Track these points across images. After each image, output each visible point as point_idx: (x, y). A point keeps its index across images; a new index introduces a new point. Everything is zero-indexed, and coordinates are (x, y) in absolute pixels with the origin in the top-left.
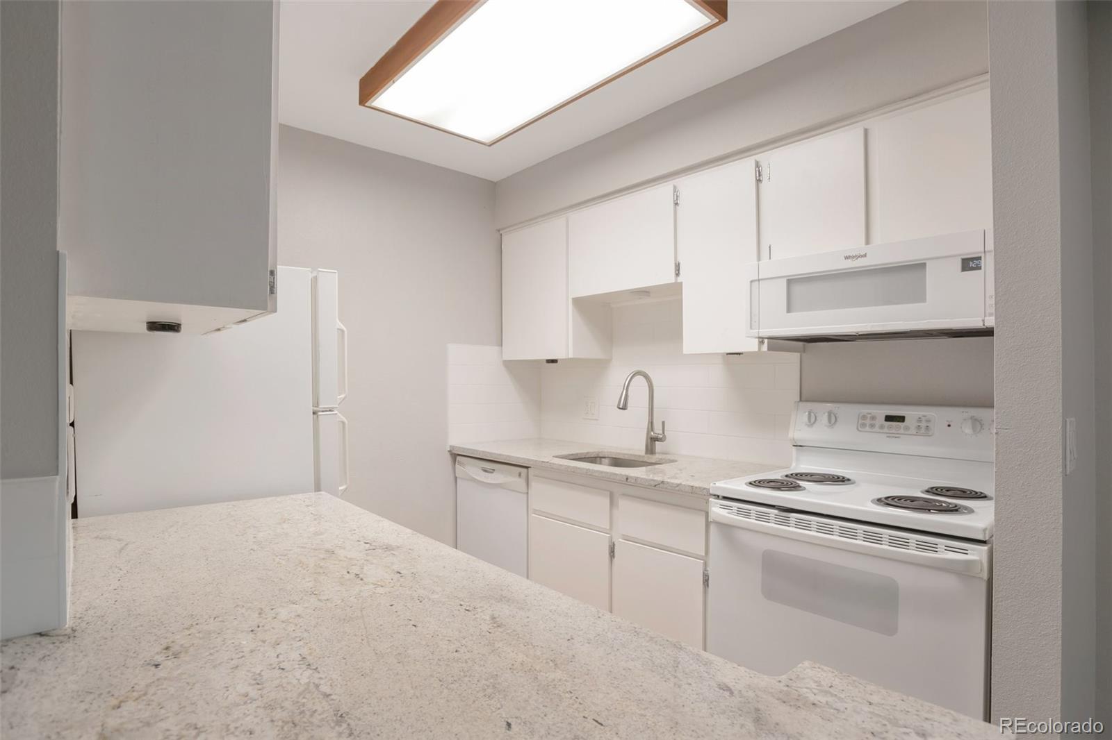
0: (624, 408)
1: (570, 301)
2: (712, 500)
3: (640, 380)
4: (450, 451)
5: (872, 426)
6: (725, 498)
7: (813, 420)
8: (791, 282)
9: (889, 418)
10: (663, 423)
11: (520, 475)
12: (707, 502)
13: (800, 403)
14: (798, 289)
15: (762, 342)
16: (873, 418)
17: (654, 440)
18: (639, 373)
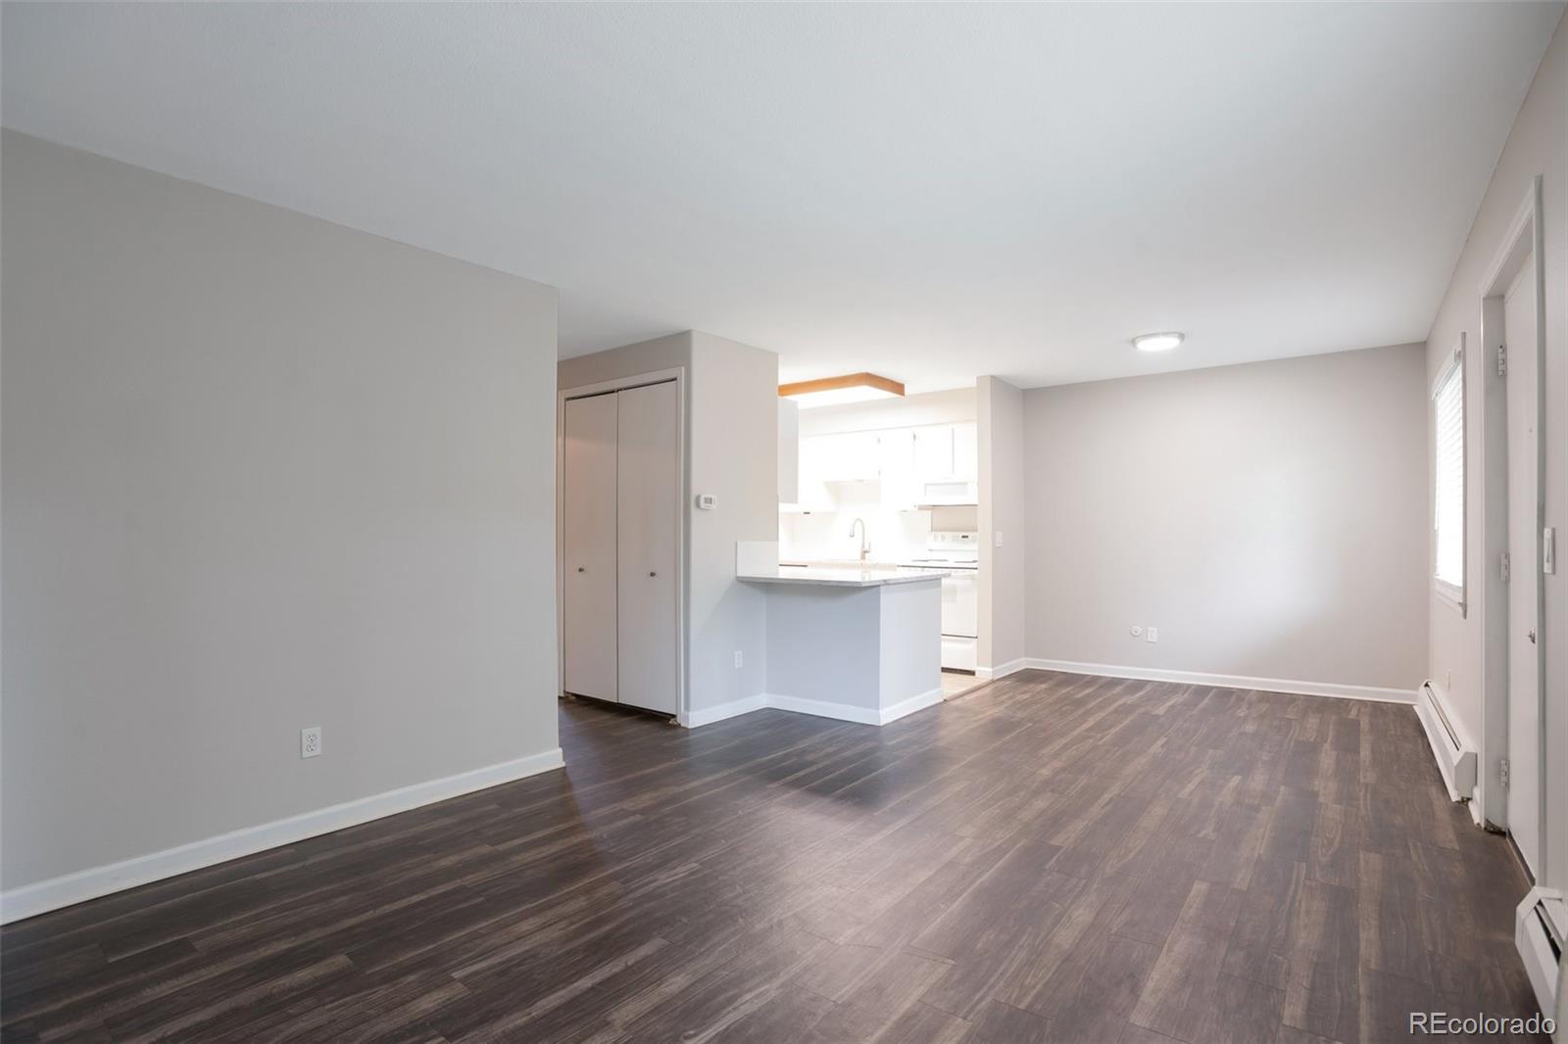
0: (853, 537)
3: (858, 523)
5: (957, 540)
7: (935, 538)
8: (926, 485)
9: (963, 537)
10: (870, 543)
13: (932, 532)
14: (928, 487)
15: (914, 506)
16: (957, 537)
17: (865, 552)
18: (858, 519)
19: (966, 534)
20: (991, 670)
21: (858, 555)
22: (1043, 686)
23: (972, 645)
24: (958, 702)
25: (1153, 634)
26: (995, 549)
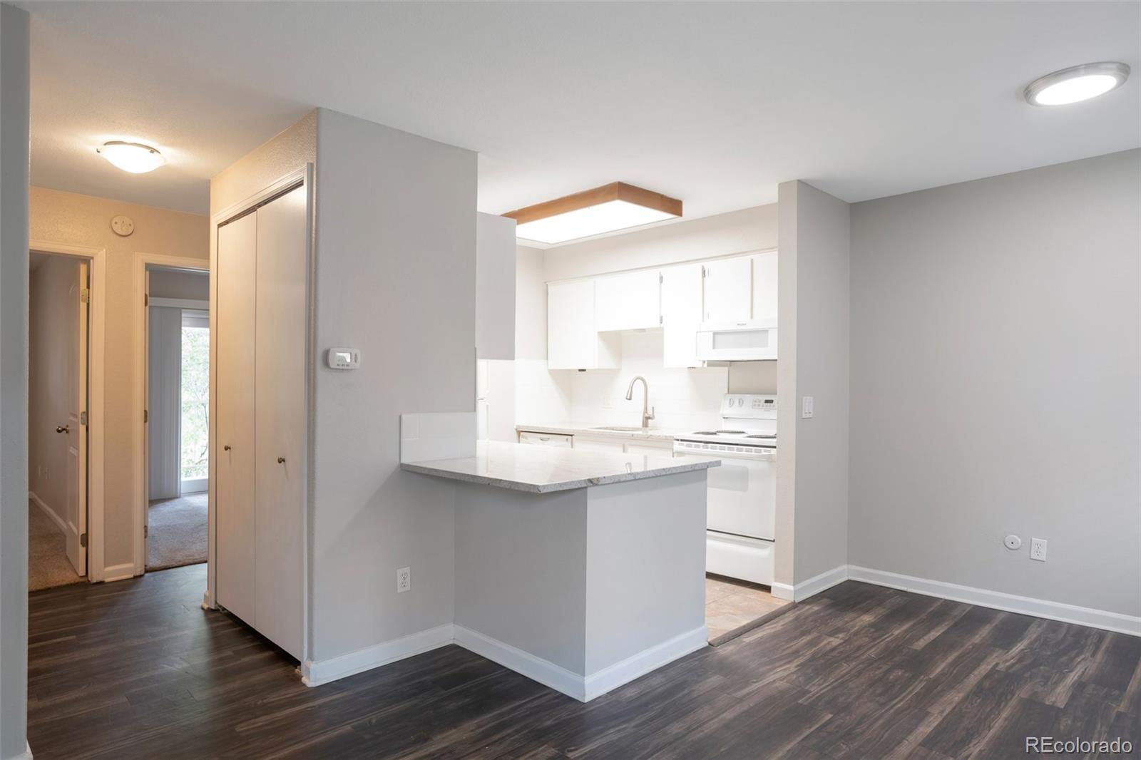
0: (630, 399)
1: (596, 334)
2: (675, 442)
3: (639, 383)
4: (516, 429)
5: (759, 405)
6: (682, 440)
7: (732, 402)
8: (715, 334)
9: (767, 401)
10: (653, 408)
11: (567, 440)
12: (673, 443)
13: (728, 395)
14: (718, 337)
15: (704, 362)
16: (760, 401)
17: (648, 418)
18: (638, 378)
19: (769, 398)
20: (792, 588)
21: (640, 424)
22: (867, 619)
23: (767, 552)
24: (728, 649)
25: (1041, 548)
26: (801, 420)
